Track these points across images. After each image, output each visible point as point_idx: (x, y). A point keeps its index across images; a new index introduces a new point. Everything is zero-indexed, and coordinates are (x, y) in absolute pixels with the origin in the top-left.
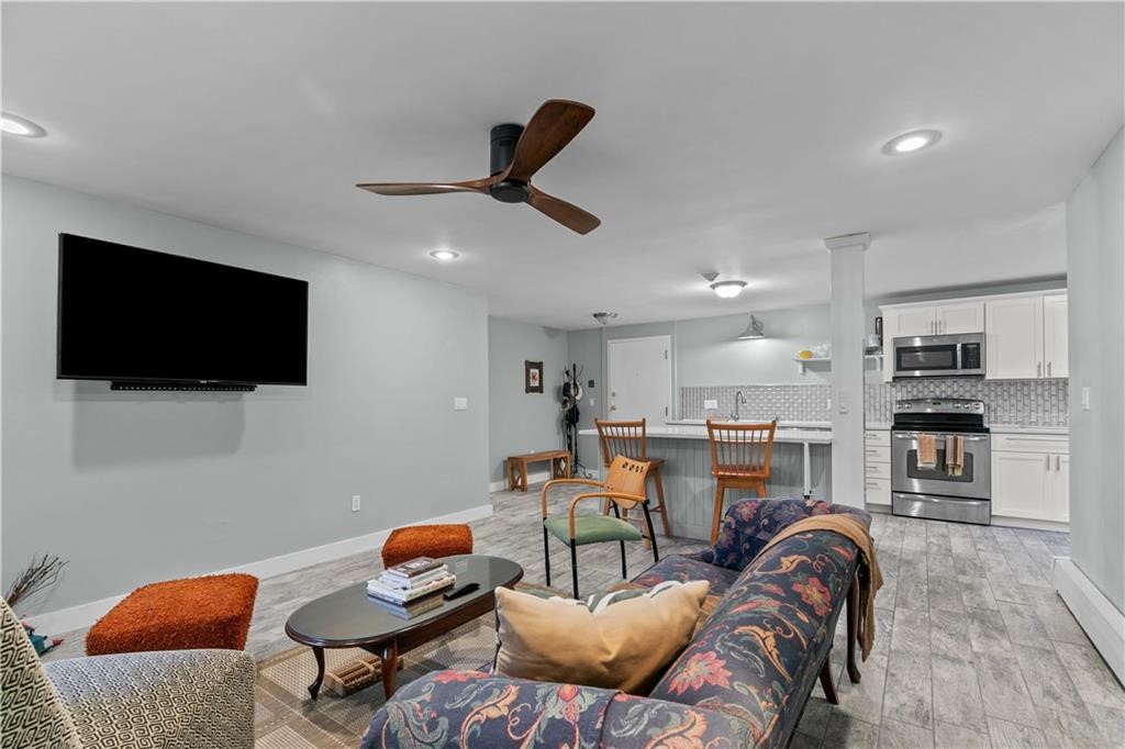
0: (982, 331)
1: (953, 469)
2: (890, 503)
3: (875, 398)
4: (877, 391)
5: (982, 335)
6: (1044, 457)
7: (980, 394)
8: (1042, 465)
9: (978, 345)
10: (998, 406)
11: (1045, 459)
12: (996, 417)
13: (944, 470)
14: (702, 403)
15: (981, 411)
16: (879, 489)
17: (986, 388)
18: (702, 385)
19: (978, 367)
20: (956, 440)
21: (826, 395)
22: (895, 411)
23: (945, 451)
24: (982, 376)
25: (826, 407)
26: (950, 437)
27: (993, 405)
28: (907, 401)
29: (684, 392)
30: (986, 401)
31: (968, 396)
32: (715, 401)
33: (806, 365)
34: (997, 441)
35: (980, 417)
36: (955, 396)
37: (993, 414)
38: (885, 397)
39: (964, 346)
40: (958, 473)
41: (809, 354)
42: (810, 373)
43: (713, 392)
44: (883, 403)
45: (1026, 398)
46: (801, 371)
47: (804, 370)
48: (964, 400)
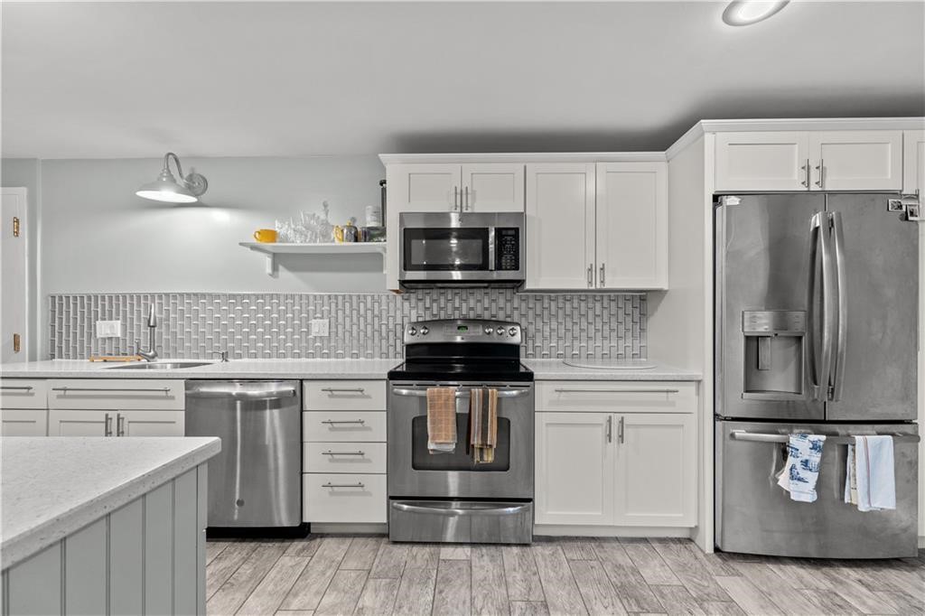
0: (522, 211)
1: (481, 449)
2: (385, 521)
3: (380, 318)
4: (384, 307)
5: (521, 216)
6: (602, 419)
7: (516, 313)
8: (600, 433)
9: (517, 230)
10: (537, 330)
11: (605, 424)
12: (534, 348)
13: (468, 453)
14: (92, 327)
15: (517, 339)
16: (369, 494)
17: (524, 305)
18: (92, 291)
19: (516, 267)
20: (485, 397)
21: (308, 312)
22: (408, 339)
23: (470, 415)
24: (521, 283)
25: (308, 333)
26: (477, 391)
27: (531, 329)
28: (425, 324)
29: (57, 304)
30: (524, 324)
31: (501, 316)
32: (118, 324)
33: (279, 259)
34: (544, 394)
35: (515, 349)
36: (487, 316)
37: (530, 342)
38: (395, 317)
39: (498, 231)
40: (489, 458)
41: (272, 235)
42: (284, 273)
43: (112, 305)
44: (391, 326)
45: (568, 319)
46: (269, 270)
47: (275, 268)
48: (498, 322)
